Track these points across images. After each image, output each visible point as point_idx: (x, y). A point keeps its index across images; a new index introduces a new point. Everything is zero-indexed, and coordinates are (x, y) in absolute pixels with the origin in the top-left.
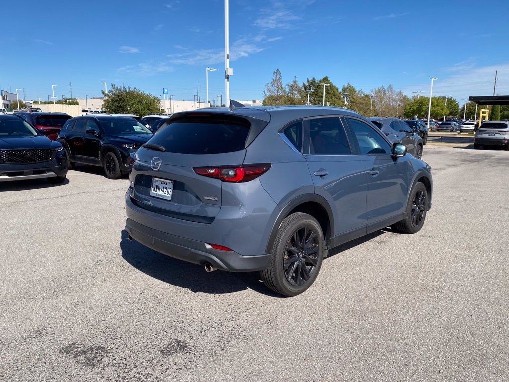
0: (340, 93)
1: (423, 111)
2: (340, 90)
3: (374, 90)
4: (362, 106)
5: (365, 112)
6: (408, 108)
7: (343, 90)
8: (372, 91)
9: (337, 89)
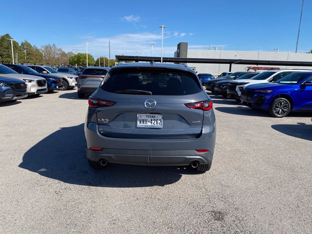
0: (20, 46)
1: (80, 61)
2: (20, 45)
3: (44, 46)
4: (37, 57)
5: (40, 61)
6: (71, 59)
7: (21, 44)
8: (42, 47)
9: (18, 44)
